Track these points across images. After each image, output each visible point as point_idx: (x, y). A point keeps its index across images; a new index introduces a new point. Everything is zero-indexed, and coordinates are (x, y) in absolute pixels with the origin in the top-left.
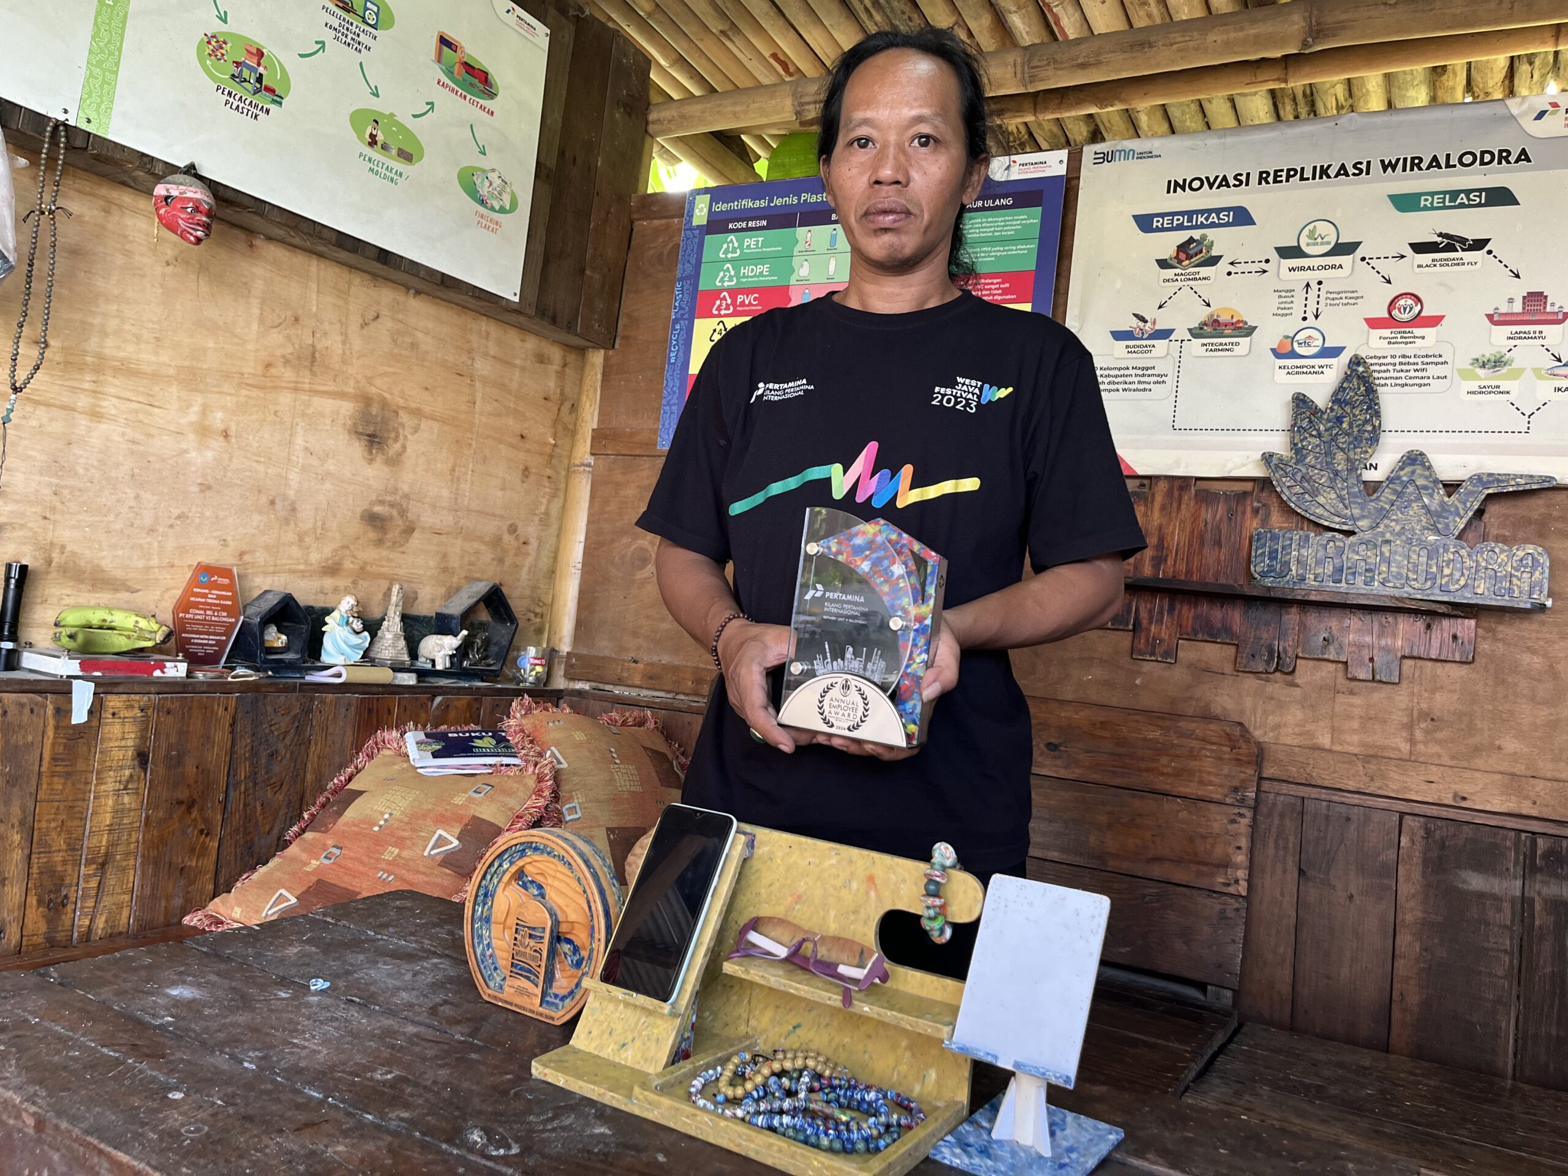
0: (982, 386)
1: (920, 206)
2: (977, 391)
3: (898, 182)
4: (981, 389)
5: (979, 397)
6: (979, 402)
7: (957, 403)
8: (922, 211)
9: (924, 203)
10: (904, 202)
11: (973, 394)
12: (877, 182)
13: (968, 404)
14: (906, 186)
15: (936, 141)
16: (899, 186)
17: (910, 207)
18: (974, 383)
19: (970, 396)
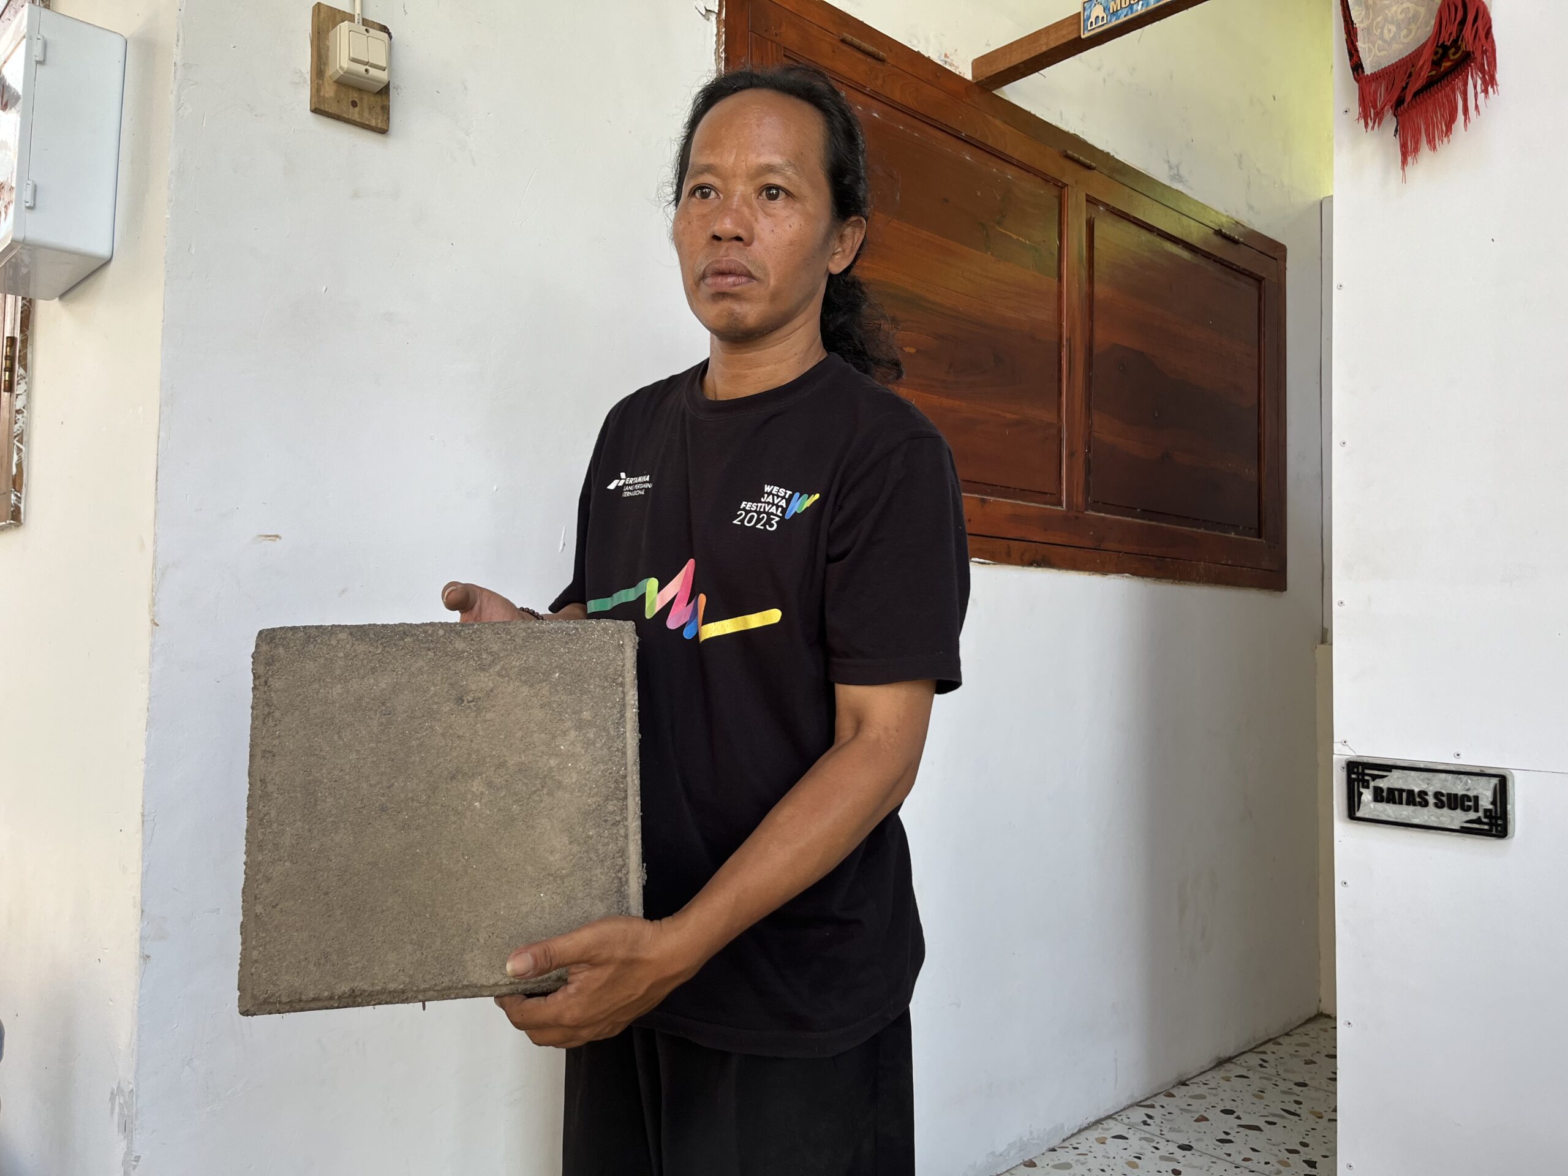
0: (791, 496)
1: (765, 269)
2: (783, 503)
3: (738, 239)
4: (788, 501)
5: (784, 511)
6: (782, 518)
7: (759, 520)
8: (767, 275)
9: (770, 266)
10: (744, 263)
11: (778, 507)
12: (716, 238)
13: (769, 522)
14: (749, 244)
15: (788, 194)
16: (740, 244)
17: (753, 271)
18: (782, 492)
19: (774, 510)
